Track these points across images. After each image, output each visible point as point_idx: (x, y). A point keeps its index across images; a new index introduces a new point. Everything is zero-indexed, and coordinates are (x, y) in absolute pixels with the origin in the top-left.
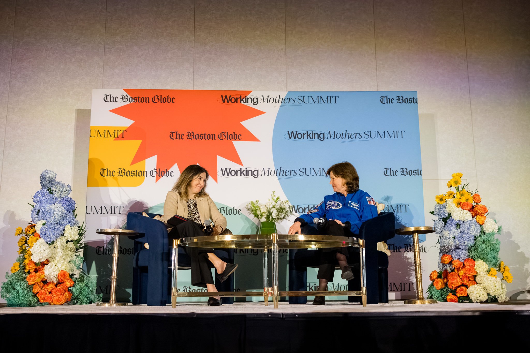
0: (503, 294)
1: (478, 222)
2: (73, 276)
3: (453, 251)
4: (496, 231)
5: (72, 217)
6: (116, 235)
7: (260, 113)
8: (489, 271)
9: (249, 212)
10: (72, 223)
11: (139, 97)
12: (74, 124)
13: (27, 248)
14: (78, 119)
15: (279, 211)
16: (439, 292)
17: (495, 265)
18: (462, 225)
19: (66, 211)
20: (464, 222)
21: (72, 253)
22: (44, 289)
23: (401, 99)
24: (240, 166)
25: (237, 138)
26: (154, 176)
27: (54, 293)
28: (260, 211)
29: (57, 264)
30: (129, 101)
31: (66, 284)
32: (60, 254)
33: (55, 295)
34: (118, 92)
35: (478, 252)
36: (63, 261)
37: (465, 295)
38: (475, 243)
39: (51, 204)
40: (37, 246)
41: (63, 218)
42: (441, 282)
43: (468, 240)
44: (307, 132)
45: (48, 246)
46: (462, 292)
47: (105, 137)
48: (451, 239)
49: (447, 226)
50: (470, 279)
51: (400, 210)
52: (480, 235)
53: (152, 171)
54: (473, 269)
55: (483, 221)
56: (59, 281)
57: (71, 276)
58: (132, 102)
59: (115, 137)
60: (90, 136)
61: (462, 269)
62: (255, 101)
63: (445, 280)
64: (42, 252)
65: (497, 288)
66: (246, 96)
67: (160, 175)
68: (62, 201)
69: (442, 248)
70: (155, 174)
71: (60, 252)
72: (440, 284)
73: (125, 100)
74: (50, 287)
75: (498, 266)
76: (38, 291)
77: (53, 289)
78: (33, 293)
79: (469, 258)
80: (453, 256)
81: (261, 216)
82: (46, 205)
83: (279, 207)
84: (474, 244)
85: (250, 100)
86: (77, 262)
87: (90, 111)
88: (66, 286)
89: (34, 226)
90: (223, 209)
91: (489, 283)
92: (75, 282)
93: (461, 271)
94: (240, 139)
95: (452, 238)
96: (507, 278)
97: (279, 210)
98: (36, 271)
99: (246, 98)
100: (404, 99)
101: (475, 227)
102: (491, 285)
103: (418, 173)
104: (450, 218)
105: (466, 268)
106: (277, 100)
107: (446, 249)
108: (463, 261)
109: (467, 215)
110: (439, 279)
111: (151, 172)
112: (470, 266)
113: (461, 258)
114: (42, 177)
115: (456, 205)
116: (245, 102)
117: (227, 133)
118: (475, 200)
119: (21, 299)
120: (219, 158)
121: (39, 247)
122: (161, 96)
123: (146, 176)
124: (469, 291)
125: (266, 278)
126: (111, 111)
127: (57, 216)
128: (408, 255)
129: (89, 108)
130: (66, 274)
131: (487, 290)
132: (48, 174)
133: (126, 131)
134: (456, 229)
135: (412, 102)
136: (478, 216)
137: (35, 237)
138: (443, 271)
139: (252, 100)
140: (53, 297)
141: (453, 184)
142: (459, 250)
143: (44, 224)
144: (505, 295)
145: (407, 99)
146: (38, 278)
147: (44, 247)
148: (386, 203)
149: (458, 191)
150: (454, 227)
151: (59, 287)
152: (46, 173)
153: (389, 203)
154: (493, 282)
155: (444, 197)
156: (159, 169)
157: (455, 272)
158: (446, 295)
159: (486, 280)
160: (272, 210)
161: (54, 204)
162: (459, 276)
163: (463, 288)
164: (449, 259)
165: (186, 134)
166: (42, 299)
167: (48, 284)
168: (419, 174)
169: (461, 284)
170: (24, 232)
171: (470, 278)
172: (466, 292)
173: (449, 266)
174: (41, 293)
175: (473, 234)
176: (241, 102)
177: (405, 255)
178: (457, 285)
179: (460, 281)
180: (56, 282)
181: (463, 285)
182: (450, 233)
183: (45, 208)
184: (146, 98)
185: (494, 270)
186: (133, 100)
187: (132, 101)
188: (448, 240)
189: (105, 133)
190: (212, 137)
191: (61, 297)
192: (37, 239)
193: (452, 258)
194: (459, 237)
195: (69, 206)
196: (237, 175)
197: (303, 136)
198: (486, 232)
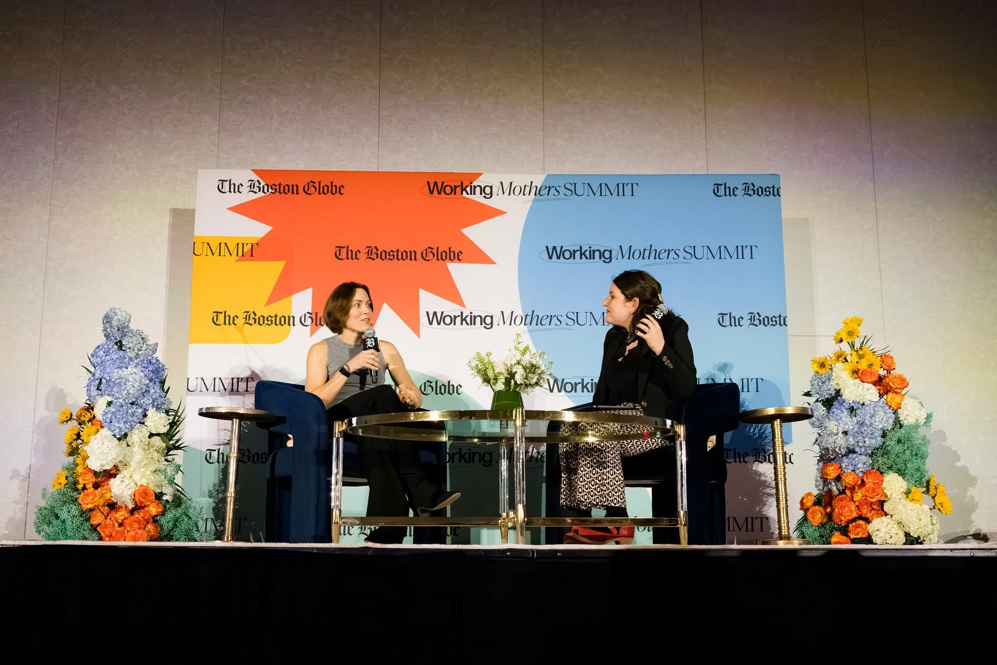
0: (933, 534)
1: (890, 405)
2: (162, 496)
3: (842, 456)
4: (922, 421)
5: (159, 391)
6: (235, 419)
7: (496, 213)
8: (908, 493)
9: (473, 372)
10: (160, 403)
11: (280, 185)
12: (167, 234)
13: (80, 446)
14: (174, 226)
15: (528, 370)
16: (816, 530)
17: (918, 483)
18: (860, 410)
19: (148, 382)
20: (863, 404)
21: (159, 455)
22: (110, 519)
23: (751, 189)
24: (461, 309)
25: (454, 258)
26: (307, 326)
27: (128, 526)
28: (494, 371)
29: (132, 475)
30: (263, 192)
31: (149, 509)
32: (138, 457)
33: (129, 529)
34: (243, 176)
35: (888, 458)
36: (142, 470)
37: (864, 536)
38: (884, 443)
39: (121, 368)
40: (96, 442)
41: (142, 393)
42: (821, 513)
43: (870, 436)
44: (581, 247)
45: (117, 441)
46: (859, 530)
47: (220, 255)
48: (840, 435)
49: (833, 413)
50: (874, 507)
51: (747, 386)
52: (893, 429)
53: (304, 316)
54: (880, 489)
55: (900, 404)
56: (136, 505)
57: (159, 496)
58: (269, 193)
59: (237, 255)
60: (194, 253)
61: (858, 489)
62: (487, 192)
63: (829, 510)
64: (106, 451)
65: (923, 522)
66: (471, 183)
67: (318, 323)
68: (140, 363)
69: (823, 452)
70: (309, 321)
71: (137, 454)
72: (819, 515)
73: (256, 189)
74: (120, 515)
75: (925, 484)
76: (100, 521)
77: (125, 519)
78: (92, 525)
79: (872, 469)
80: (843, 465)
81: (494, 379)
82: (112, 371)
83: (528, 363)
84: (881, 443)
85: (478, 189)
86: (169, 473)
87: (194, 210)
88: (150, 514)
89: (92, 409)
90: (429, 384)
91: (908, 513)
92: (165, 507)
93: (857, 492)
94: (460, 260)
95: (842, 433)
96: (942, 507)
97: (528, 368)
98: (96, 486)
99: (471, 186)
100: (755, 189)
101: (884, 414)
102: (913, 516)
103: (781, 321)
104: (839, 397)
105: (867, 486)
106: (528, 189)
107: (831, 453)
108: (861, 475)
109: (870, 393)
110: (817, 507)
111: (301, 317)
112: (874, 483)
113: (858, 469)
114: (105, 321)
115: (849, 374)
116: (469, 193)
117: (438, 248)
118: (885, 365)
119: (69, 535)
120: (422, 293)
121: (100, 443)
122: (320, 182)
123: (294, 325)
124: (871, 528)
125: (504, 496)
126: (230, 209)
127: (132, 389)
128: (760, 468)
129: (192, 207)
130: (148, 492)
131: (904, 526)
132: (116, 315)
133: (257, 244)
134: (849, 417)
135: (770, 194)
136: (890, 395)
137: (94, 426)
138: (823, 494)
139: (483, 190)
140: (126, 532)
141: (844, 337)
142: (854, 456)
143: (109, 404)
144: (936, 536)
145: (762, 188)
146: (100, 498)
147: (110, 443)
148: (722, 375)
149: (854, 349)
150: (846, 413)
151: (137, 516)
152: (113, 314)
153: (728, 375)
154: (915, 511)
155: (827, 361)
156: (316, 313)
157: (846, 494)
158: (829, 536)
159: (903, 509)
160: (514, 368)
161: (127, 368)
162: (855, 502)
163: (861, 522)
164: (835, 471)
165: (364, 251)
166: (107, 535)
167: (118, 509)
168: (782, 323)
169: (857, 516)
170: (74, 417)
171: (874, 505)
172: (866, 531)
173: (836, 485)
174: (106, 525)
175: (881, 427)
176: (462, 194)
177: (754, 468)
178: (850, 518)
179: (855, 510)
180: (131, 506)
181: (860, 517)
182: (838, 424)
183: (110, 375)
184: (293, 186)
185: (918, 492)
186: (270, 190)
187: (268, 191)
188: (835, 437)
189: (222, 247)
190: (410, 255)
191: (140, 532)
192: (98, 429)
193: (842, 470)
194: (854, 431)
195: (153, 372)
196: (455, 324)
197: (573, 254)
198: (904, 423)
